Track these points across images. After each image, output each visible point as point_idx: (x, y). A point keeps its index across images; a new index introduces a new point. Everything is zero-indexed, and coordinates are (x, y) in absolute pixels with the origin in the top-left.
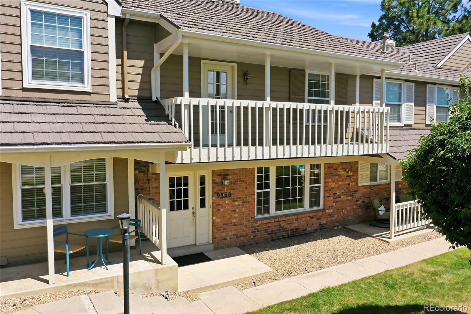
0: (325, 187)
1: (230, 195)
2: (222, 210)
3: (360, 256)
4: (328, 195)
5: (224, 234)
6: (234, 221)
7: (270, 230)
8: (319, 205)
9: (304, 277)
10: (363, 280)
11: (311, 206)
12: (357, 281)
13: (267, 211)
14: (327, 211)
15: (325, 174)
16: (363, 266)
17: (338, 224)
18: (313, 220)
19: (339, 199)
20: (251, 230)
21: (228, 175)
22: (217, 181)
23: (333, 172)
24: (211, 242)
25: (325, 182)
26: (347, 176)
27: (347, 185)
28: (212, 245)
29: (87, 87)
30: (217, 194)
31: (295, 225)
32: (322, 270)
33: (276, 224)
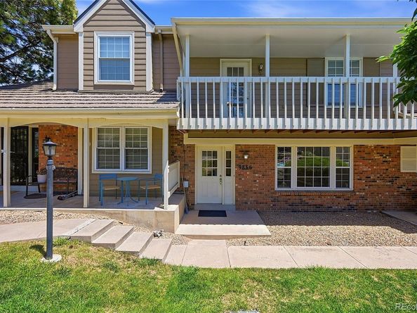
0: (355, 169)
1: (251, 168)
2: (243, 179)
3: (389, 242)
4: (358, 177)
5: (245, 199)
6: (254, 189)
7: (290, 202)
8: (349, 187)
9: (301, 249)
10: (379, 271)
11: (338, 185)
12: (370, 270)
13: (289, 185)
14: (358, 193)
15: (355, 158)
16: (388, 254)
17: (372, 207)
18: (340, 199)
19: (373, 183)
20: (270, 199)
21: (248, 151)
22: (239, 155)
23: (365, 155)
24: (234, 203)
25: (355, 165)
26: (384, 161)
27: (384, 169)
28: (234, 207)
29: (131, 81)
30: (238, 166)
31: (319, 201)
32: (329, 247)
33: (297, 197)
